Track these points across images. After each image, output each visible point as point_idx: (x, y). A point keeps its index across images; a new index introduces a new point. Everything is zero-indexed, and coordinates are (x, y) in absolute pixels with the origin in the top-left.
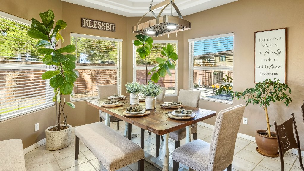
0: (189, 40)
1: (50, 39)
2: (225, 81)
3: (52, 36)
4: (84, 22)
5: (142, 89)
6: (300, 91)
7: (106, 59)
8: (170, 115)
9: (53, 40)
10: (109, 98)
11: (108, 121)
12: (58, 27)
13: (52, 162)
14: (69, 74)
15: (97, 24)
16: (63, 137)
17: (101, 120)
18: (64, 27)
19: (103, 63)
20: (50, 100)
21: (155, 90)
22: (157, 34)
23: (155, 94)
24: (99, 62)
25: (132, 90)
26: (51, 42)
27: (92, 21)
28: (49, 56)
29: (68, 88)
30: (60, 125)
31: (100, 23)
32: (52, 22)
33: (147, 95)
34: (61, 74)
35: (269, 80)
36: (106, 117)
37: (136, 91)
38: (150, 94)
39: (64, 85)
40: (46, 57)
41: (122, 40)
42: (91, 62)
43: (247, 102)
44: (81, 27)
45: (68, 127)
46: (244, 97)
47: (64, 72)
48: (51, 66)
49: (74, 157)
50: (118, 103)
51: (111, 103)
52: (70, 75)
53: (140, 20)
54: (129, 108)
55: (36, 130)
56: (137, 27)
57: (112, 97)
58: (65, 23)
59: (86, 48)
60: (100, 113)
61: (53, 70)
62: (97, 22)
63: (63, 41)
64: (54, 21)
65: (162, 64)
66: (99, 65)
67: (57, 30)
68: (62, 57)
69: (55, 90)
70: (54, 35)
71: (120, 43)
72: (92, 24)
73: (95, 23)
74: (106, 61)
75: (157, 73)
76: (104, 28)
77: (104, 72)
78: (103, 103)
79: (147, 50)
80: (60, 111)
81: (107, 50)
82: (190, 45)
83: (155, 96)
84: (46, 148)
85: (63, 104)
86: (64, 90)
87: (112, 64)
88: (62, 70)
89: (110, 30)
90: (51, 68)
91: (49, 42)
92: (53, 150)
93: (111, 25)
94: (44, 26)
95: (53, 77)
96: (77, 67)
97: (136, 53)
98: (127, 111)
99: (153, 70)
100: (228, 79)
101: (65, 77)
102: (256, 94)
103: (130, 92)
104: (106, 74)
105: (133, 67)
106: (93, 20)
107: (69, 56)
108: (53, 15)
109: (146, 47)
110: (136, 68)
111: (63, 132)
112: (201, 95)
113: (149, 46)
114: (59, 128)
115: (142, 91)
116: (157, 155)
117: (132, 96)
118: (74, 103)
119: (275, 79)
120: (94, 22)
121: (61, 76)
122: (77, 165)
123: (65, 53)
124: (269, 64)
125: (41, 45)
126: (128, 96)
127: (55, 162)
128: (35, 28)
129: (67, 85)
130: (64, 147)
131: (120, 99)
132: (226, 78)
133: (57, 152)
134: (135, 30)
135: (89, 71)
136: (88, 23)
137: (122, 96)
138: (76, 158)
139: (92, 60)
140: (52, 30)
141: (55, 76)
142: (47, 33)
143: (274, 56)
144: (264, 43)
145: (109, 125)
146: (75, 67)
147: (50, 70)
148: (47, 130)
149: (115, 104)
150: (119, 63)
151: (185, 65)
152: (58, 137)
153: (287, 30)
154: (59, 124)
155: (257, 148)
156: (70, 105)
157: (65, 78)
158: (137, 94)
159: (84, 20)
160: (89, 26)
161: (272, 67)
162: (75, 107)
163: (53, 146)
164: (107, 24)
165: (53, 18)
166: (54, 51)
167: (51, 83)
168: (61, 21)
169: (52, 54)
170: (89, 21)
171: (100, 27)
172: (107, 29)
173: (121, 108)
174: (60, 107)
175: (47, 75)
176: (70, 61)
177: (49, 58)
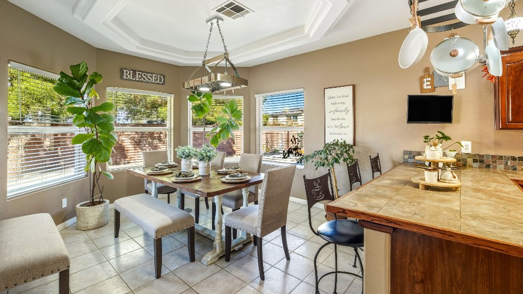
0: (256, 96)
1: (82, 96)
2: (293, 143)
3: (84, 92)
4: (125, 74)
5: (195, 153)
6: (367, 152)
7: (154, 118)
8: (223, 180)
9: (85, 96)
10: (156, 166)
11: (156, 192)
12: (92, 82)
13: (86, 242)
14: (106, 137)
15: (141, 75)
16: (98, 213)
17: (147, 192)
18: (100, 81)
19: (150, 124)
20: (82, 170)
21: (208, 154)
22: (213, 91)
23: (210, 158)
24: (144, 121)
25: (183, 154)
26: (83, 99)
27: (134, 71)
28: (81, 116)
29: (105, 154)
30: (95, 200)
31: (144, 75)
32: (85, 76)
33: (200, 160)
34: (95, 137)
35: (336, 141)
36: (152, 188)
37: (189, 156)
38: (204, 158)
39: (100, 151)
40: (77, 118)
41: (173, 95)
42: (134, 122)
43: (317, 166)
44: (121, 80)
45: (105, 202)
46: (312, 160)
47: (99, 135)
48: (83, 129)
49: (113, 236)
50: (166, 171)
51: (158, 169)
52: (108, 139)
53: (192, 75)
54: (178, 173)
55: (63, 207)
56: (189, 83)
57: (160, 164)
58: (100, 75)
59: (126, 103)
60: (145, 184)
61: (85, 133)
62: (140, 73)
63: (98, 98)
64: (87, 74)
65: (224, 124)
66: (144, 125)
67: (92, 85)
68: (98, 117)
69: (88, 157)
70: (87, 91)
71: (170, 99)
72: (134, 76)
73: (139, 74)
74: (154, 120)
75: (218, 136)
76: (150, 80)
77: (151, 135)
78: (149, 171)
79: (205, 108)
80: (94, 183)
81: (155, 106)
82: (257, 102)
83: (209, 160)
84: (77, 228)
85: (98, 174)
86: (100, 156)
87: (162, 123)
88: (97, 133)
89: (159, 82)
90: (83, 131)
91: (80, 99)
92: (86, 230)
93: (159, 76)
94: (75, 81)
95: (85, 142)
96: (116, 129)
97: (191, 111)
98: (176, 176)
99: (212, 132)
100: (295, 141)
101: (101, 141)
102: (323, 156)
103: (182, 157)
104: (153, 138)
105: (189, 128)
106: (136, 71)
107: (105, 116)
108: (87, 68)
109: (204, 104)
110: (192, 129)
111: (99, 209)
112: (263, 159)
113: (207, 103)
114: (93, 204)
115: (195, 155)
116: (214, 228)
117: (183, 162)
118: (113, 173)
119: (342, 139)
120: (137, 73)
121: (95, 139)
122: (117, 243)
123: (100, 113)
124: (338, 123)
125: (71, 103)
126: (179, 162)
127: (90, 241)
128: (64, 83)
129: (104, 151)
130: (100, 226)
131: (171, 167)
132: (293, 140)
133: (92, 232)
134: (186, 87)
135: (130, 133)
136: (130, 74)
137: (172, 163)
138: (117, 236)
139: (134, 119)
140: (86, 84)
141: (88, 140)
142: (79, 89)
143: (342, 115)
144: (333, 101)
145: (157, 197)
146: (113, 129)
147: (80, 133)
148: (78, 206)
149: (164, 171)
150: (170, 123)
151: (252, 126)
152: (92, 215)
153: (354, 87)
154: (93, 199)
155: (326, 216)
156: (108, 175)
157: (101, 143)
158: (190, 159)
159: (125, 71)
160: (131, 78)
161: (341, 127)
162: (113, 178)
163: (86, 225)
164: (153, 75)
165: (86, 71)
166: (87, 110)
167: (84, 148)
168: (96, 74)
169: (85, 113)
170: (131, 72)
171: (144, 79)
172: (153, 81)
173: (170, 175)
174: (94, 178)
175: (78, 139)
176: (108, 121)
177: (82, 119)
